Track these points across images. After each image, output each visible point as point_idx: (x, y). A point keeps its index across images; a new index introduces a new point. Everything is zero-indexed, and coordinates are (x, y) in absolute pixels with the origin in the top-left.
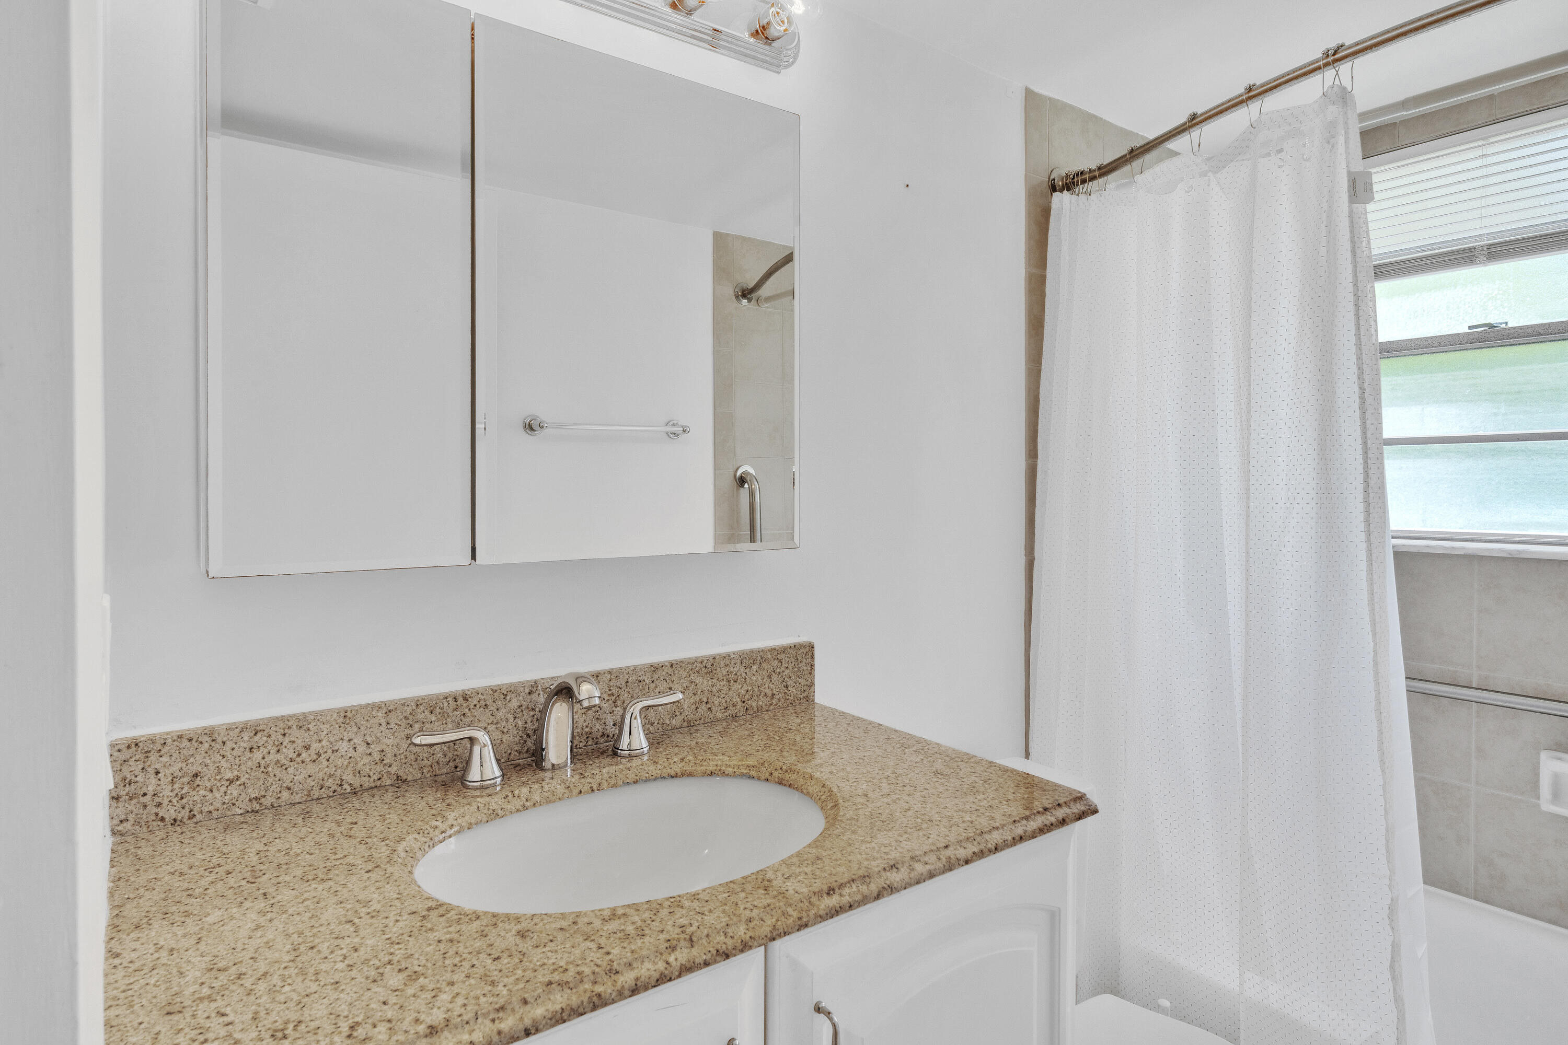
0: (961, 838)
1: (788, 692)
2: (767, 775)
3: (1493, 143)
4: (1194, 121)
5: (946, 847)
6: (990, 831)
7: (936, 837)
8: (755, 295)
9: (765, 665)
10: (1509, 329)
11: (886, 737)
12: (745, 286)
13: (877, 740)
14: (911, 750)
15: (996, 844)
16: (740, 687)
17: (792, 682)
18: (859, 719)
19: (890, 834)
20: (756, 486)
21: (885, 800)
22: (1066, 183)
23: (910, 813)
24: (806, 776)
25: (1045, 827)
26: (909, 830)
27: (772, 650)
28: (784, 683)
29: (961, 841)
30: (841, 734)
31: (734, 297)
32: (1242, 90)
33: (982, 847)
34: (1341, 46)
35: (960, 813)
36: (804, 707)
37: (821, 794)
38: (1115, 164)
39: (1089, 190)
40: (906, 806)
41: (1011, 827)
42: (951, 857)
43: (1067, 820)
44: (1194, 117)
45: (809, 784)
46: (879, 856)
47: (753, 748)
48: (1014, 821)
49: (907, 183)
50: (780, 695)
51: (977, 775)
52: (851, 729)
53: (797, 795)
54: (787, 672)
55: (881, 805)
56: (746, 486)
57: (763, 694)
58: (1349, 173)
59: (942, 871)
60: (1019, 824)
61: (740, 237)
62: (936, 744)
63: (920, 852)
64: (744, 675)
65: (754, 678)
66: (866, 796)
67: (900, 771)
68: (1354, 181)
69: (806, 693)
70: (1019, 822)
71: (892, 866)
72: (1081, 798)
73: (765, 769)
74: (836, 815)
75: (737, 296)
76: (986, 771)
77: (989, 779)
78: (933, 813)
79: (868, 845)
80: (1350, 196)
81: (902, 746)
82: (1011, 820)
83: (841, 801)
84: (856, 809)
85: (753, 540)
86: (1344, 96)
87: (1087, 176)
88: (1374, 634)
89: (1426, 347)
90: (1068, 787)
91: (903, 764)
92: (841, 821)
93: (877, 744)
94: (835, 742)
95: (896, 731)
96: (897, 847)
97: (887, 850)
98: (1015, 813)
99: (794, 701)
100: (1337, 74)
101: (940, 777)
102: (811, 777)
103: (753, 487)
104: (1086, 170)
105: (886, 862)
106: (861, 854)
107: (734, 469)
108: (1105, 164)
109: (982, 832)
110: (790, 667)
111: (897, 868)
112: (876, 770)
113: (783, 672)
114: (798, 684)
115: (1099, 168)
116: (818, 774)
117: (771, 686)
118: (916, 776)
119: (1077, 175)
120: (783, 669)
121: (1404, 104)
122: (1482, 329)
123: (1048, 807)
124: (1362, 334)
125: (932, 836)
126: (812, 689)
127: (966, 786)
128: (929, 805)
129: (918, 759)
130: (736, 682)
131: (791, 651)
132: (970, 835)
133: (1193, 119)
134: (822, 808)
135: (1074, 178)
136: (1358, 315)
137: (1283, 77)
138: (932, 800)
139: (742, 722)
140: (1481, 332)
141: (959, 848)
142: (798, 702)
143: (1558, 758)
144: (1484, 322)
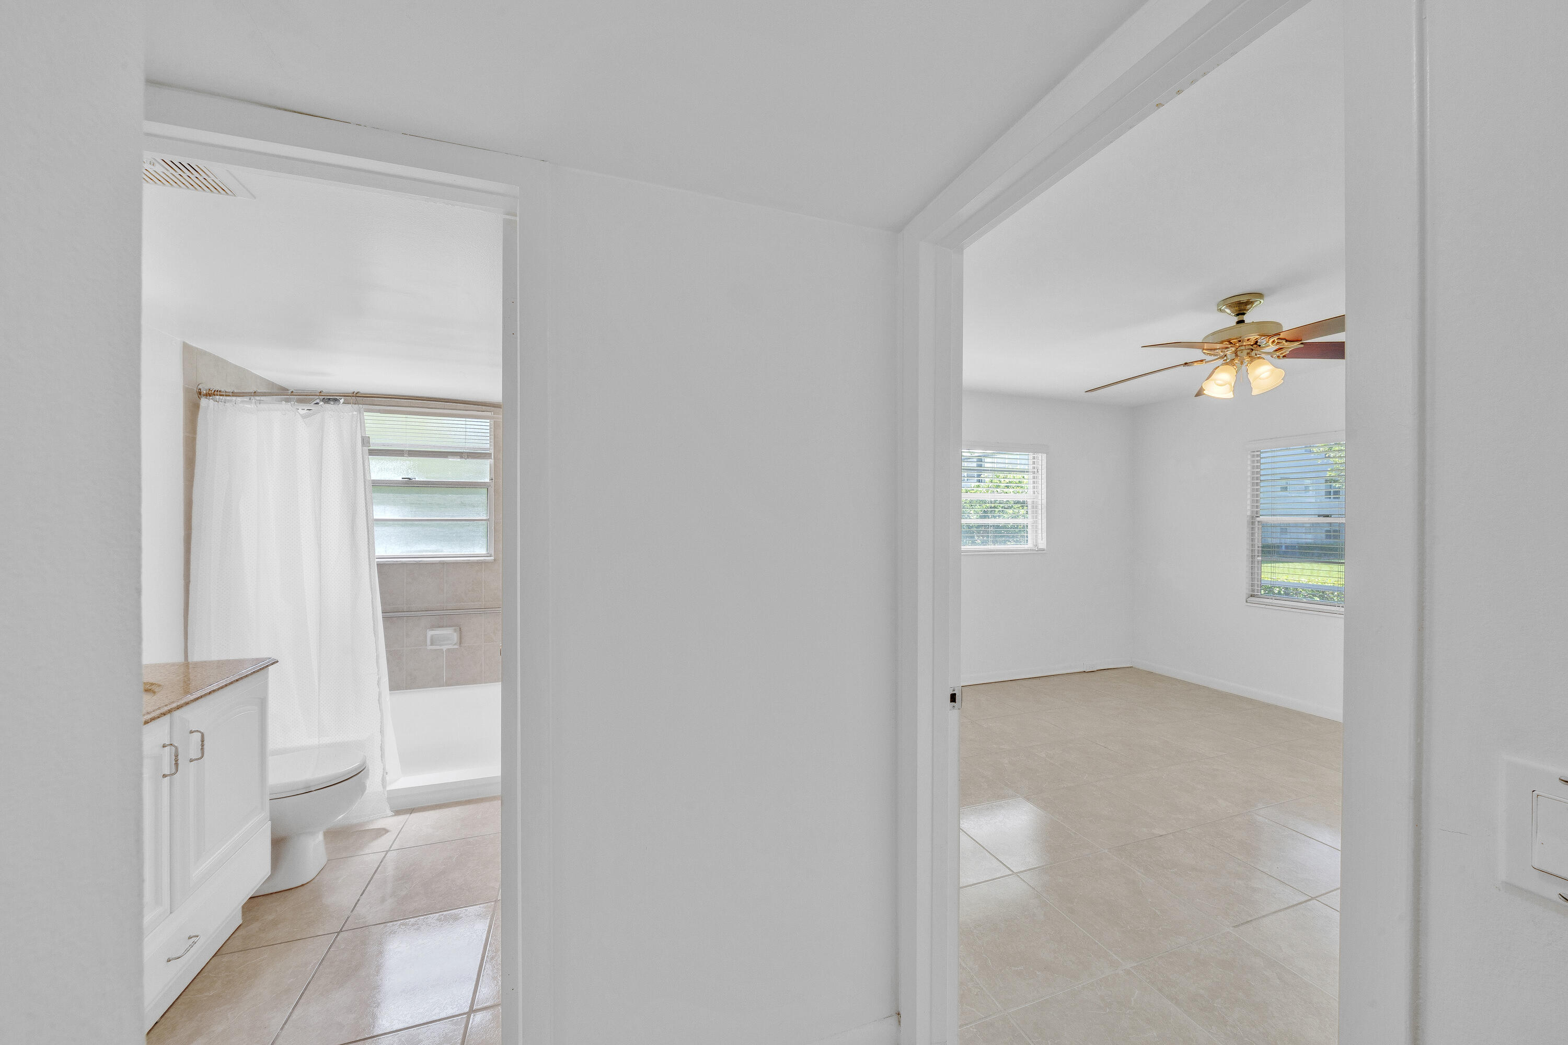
10: (415, 481)
38: (243, 394)
39: (225, 401)
89: (386, 484)
108: (236, 391)
122: (407, 480)
143: (433, 630)
144: (407, 477)
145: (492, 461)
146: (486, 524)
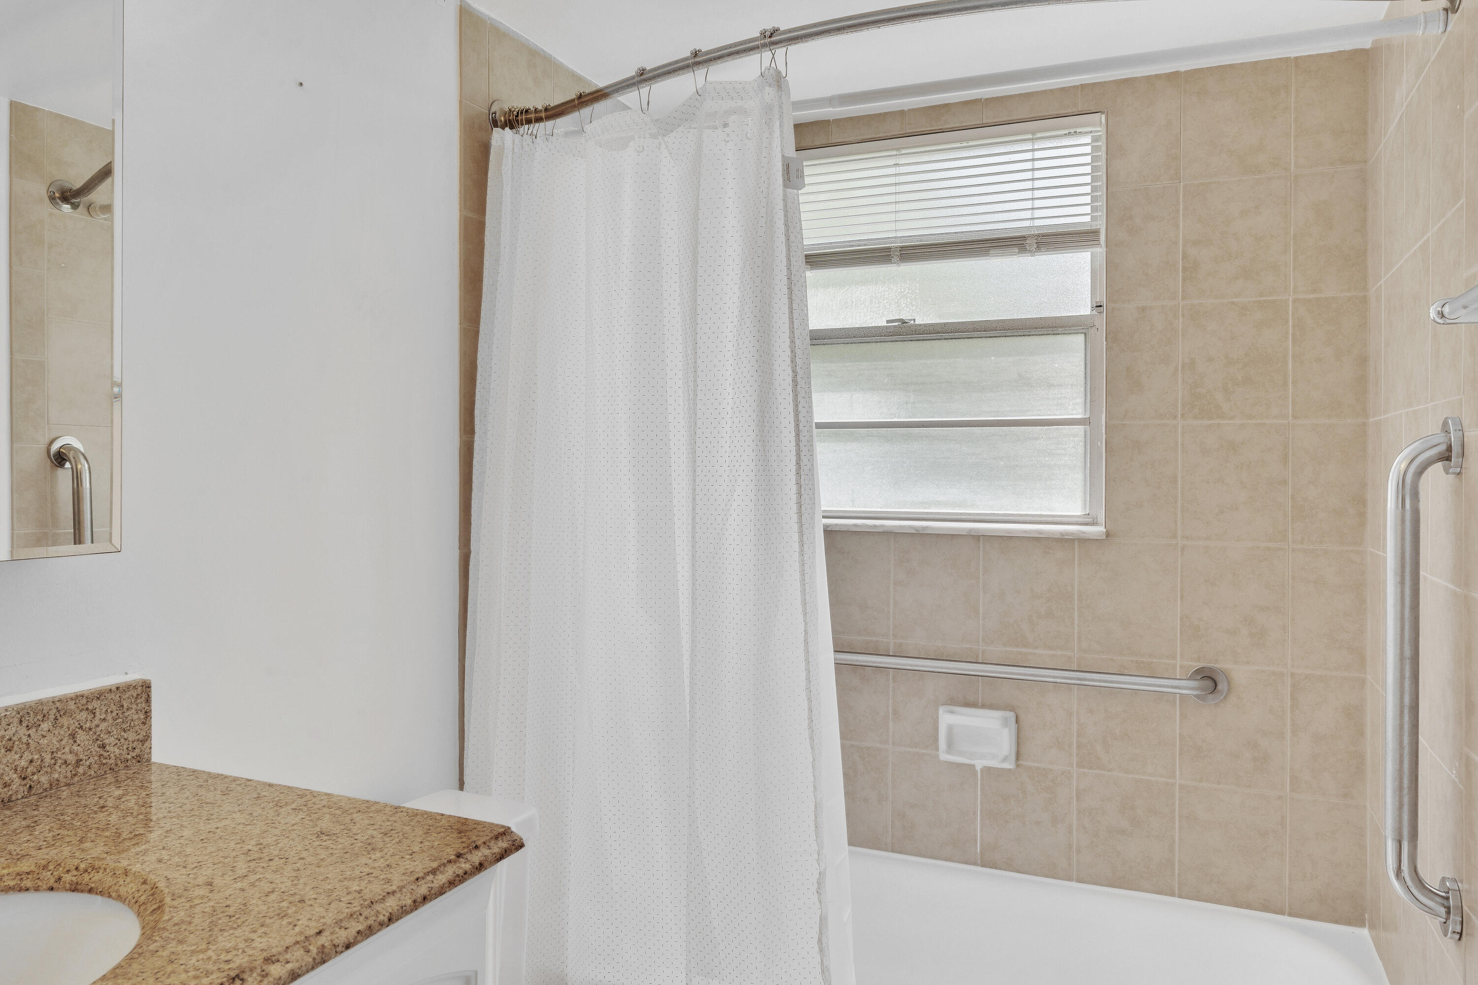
0: (341, 917)
1: (106, 754)
2: (52, 880)
3: (904, 154)
4: (644, 77)
5: (319, 933)
6: (383, 899)
7: (306, 923)
8: (85, 199)
9: (65, 721)
10: (916, 325)
11: (255, 795)
12: (68, 185)
13: (239, 802)
14: (289, 808)
15: (391, 914)
16: (17, 757)
17: (112, 739)
18: (217, 776)
19: (238, 932)
20: (84, 466)
21: (239, 885)
22: (509, 120)
23: (273, 897)
24: (118, 873)
25: (457, 879)
26: (268, 921)
27: (77, 698)
28: (99, 742)
29: (341, 920)
30: (187, 801)
31: (47, 200)
32: (687, 54)
33: (370, 922)
34: (777, 30)
35: (346, 883)
36: (131, 772)
37: (139, 895)
38: (563, 108)
39: (535, 132)
40: (267, 887)
41: (412, 887)
42: (326, 944)
43: (486, 864)
44: (642, 72)
45: (121, 882)
46: (215, 968)
47: (31, 845)
48: (417, 879)
49: (301, 81)
50: (91, 760)
51: (375, 827)
52: (202, 792)
53: (98, 900)
54: (103, 726)
55: (232, 893)
56: (68, 465)
57: (60, 761)
58: (783, 156)
59: (310, 967)
60: (423, 882)
61: (58, 116)
62: (326, 794)
63: (280, 949)
64: (25, 739)
65: (44, 741)
66: (210, 884)
67: (269, 840)
68: (788, 166)
69: (137, 751)
70: (423, 878)
71: (233, 979)
72: (505, 832)
73: (49, 873)
74: (157, 922)
75: (52, 198)
76: (388, 821)
77: (392, 830)
78: (307, 889)
79: (201, 956)
80: (784, 181)
81: (277, 805)
82: (413, 878)
83: (168, 900)
84: (191, 907)
85: (78, 539)
86: (778, 81)
87: (532, 116)
88: (805, 614)
89: (854, 337)
90: (489, 823)
91: (274, 830)
92: (164, 929)
93: (240, 808)
94: (175, 814)
95: (271, 785)
96: (246, 950)
97: (229, 957)
98: (419, 869)
99: (116, 765)
100: (773, 57)
101: (325, 838)
102: (126, 873)
103: (79, 467)
104: (532, 109)
105: (225, 974)
106: (186, 971)
107: (47, 441)
108: (552, 105)
109: (372, 903)
110: (109, 717)
111: (242, 980)
112: (232, 845)
113: (97, 726)
114: (122, 740)
115: (546, 110)
116: (138, 865)
117: (75, 748)
118: (291, 842)
119: (522, 113)
120: (96, 722)
121: (831, 101)
122: (896, 324)
123: (462, 852)
124: (794, 319)
125: (300, 922)
126: (147, 744)
127: (359, 845)
128: (302, 881)
129: (297, 819)
130: (10, 750)
131: (109, 696)
132: (356, 909)
133: (641, 75)
134: (139, 914)
135: (517, 116)
136: (791, 299)
137: (726, 49)
138: (308, 872)
139: (20, 808)
140: (895, 327)
141: (337, 930)
142: (122, 766)
143: (952, 712)
144: (898, 317)
145: (1101, 251)
146: (1082, 433)
